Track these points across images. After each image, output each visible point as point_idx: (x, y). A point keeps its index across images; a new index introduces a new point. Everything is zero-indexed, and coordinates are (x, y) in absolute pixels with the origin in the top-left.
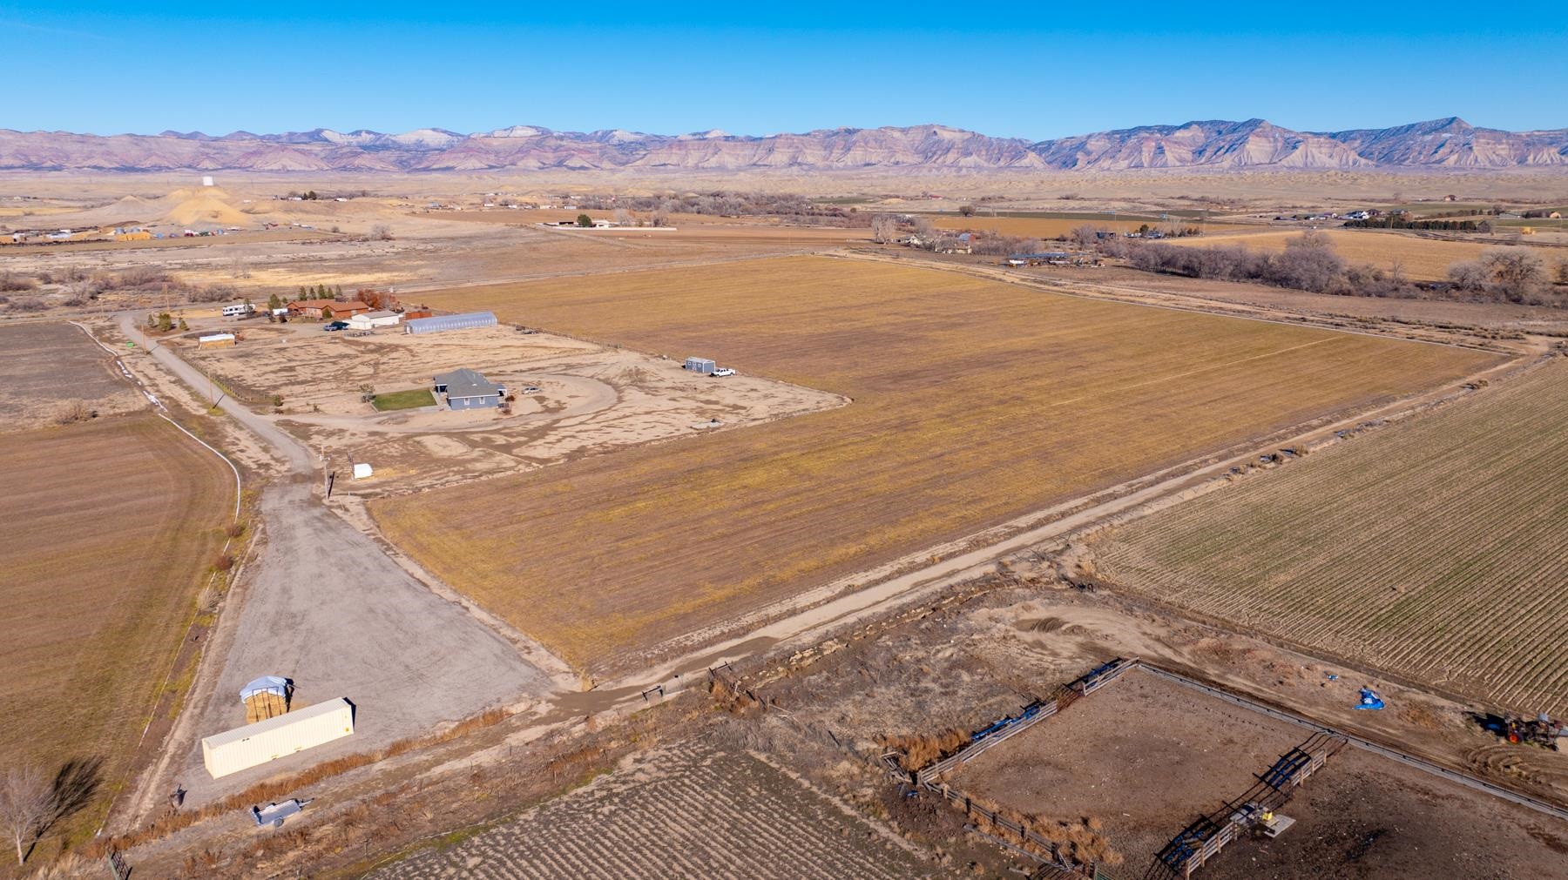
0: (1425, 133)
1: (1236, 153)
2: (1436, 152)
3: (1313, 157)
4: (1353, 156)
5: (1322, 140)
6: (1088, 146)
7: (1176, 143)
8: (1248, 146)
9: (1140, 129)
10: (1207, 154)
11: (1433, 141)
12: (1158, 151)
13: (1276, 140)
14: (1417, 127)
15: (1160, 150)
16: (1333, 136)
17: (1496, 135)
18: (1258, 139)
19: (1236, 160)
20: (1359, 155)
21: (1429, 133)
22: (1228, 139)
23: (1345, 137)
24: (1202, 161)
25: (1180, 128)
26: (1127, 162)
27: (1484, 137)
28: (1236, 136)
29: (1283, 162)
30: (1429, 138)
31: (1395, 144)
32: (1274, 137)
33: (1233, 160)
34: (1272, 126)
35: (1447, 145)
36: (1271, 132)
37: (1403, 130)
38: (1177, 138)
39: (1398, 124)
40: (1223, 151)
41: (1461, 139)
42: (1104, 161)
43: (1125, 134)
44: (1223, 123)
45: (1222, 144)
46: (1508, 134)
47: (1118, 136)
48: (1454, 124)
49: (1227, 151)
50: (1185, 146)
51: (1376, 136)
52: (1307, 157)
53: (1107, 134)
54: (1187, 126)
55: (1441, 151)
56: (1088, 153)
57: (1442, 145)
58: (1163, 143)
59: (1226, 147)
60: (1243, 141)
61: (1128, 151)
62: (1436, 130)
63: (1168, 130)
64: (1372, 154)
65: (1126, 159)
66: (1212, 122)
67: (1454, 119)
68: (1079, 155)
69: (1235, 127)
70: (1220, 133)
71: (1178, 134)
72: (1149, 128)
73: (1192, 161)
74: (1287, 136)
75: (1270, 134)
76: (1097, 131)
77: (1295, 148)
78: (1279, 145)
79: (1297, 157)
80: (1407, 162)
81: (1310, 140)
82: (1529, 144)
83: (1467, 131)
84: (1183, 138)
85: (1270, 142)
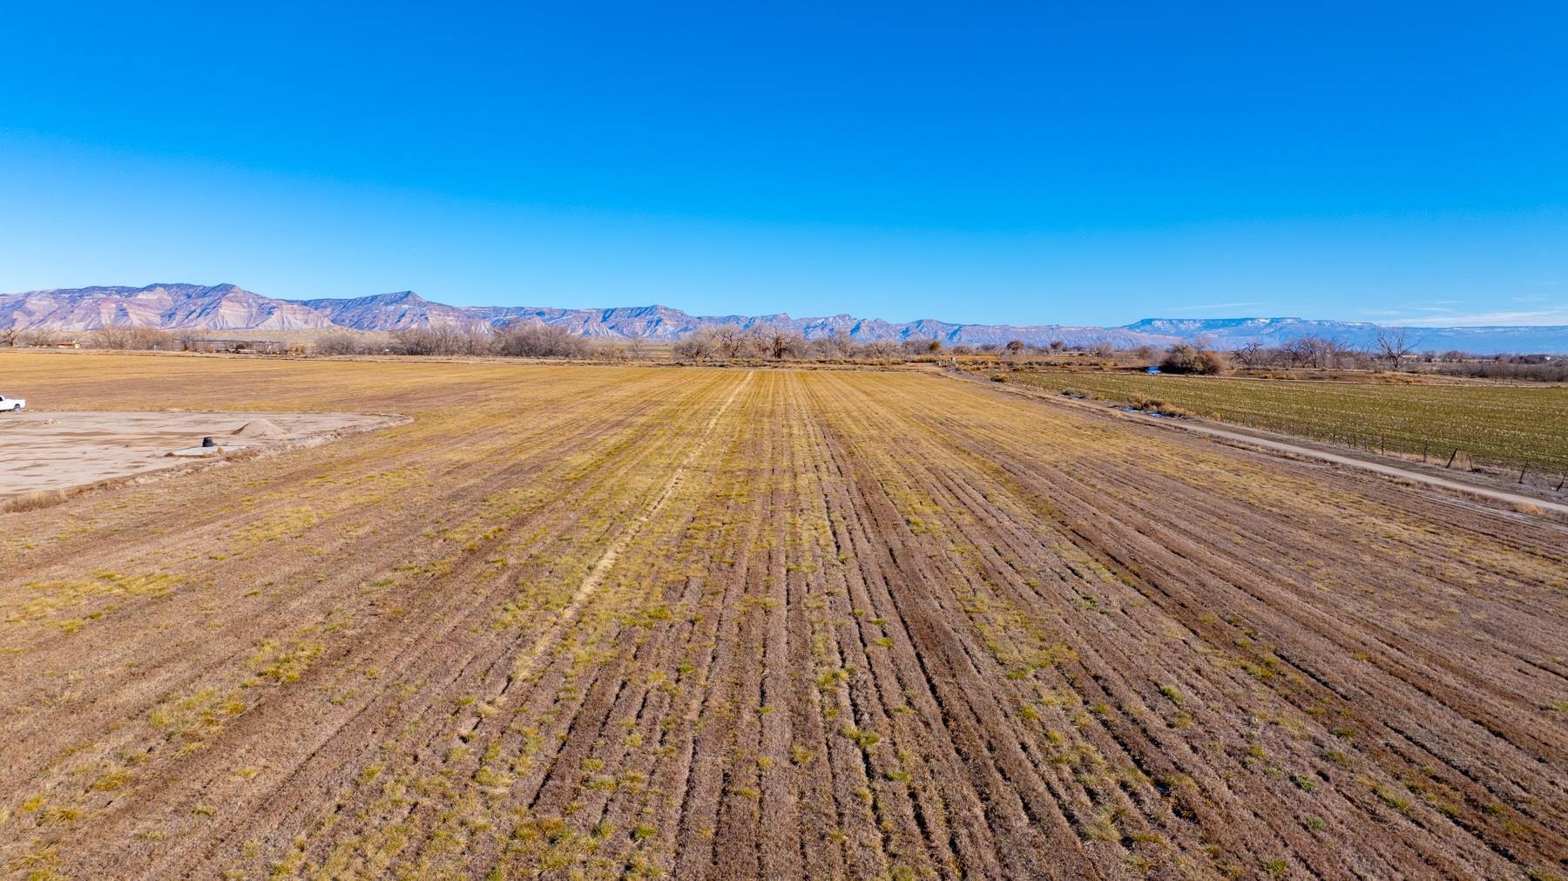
0: (386, 304)
1: (210, 317)
2: (399, 321)
3: (289, 323)
4: (327, 322)
5: (295, 306)
6: (28, 306)
7: (140, 305)
8: (221, 311)
9: (94, 289)
10: (178, 317)
11: (395, 311)
12: (121, 313)
13: (250, 306)
14: (379, 298)
15: (123, 312)
16: (305, 303)
17: (445, 309)
18: (231, 304)
19: (211, 324)
20: (332, 321)
21: (391, 303)
22: (200, 303)
23: (316, 304)
24: (174, 324)
25: (143, 290)
26: (83, 324)
27: (435, 310)
28: (207, 300)
29: (260, 327)
30: (391, 308)
31: (363, 313)
32: (247, 302)
33: (207, 324)
34: (244, 292)
35: (407, 315)
36: (244, 298)
37: (367, 301)
38: (141, 300)
39: (364, 295)
40: (195, 315)
41: (418, 310)
42: (53, 322)
43: (76, 295)
44: (191, 286)
45: (193, 308)
46: (453, 309)
47: (67, 296)
48: (410, 297)
49: (200, 314)
50: (151, 308)
51: (345, 304)
52: (283, 322)
53: (52, 293)
54: (151, 288)
55: (403, 320)
56: (30, 313)
57: (403, 315)
58: (125, 305)
59: (198, 311)
60: (216, 305)
61: (83, 312)
62: (396, 302)
63: (132, 291)
64: (343, 321)
65: (81, 320)
66: (178, 286)
67: (409, 292)
68: (16, 315)
69: (205, 292)
70: (189, 297)
71: (141, 296)
72: (105, 289)
73: (162, 325)
74: (260, 301)
75: (244, 299)
76: (39, 289)
77: (270, 313)
78: (254, 310)
79: (273, 322)
80: (376, 329)
81: (284, 307)
82: (471, 316)
83: (421, 304)
84: (148, 300)
85: (244, 307)
